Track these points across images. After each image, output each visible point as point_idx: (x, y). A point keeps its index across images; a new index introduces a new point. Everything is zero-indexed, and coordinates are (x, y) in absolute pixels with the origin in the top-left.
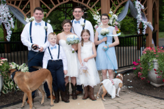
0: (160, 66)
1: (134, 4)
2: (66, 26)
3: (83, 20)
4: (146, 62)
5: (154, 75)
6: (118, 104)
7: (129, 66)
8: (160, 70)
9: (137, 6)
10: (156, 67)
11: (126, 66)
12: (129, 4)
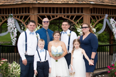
1: (109, 21)
3: (69, 31)
7: (104, 68)
9: (112, 22)
11: (101, 68)
12: (105, 20)
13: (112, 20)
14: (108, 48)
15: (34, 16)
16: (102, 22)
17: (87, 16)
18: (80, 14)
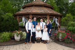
0: (62, 36)
2: (38, 23)
3: (43, 22)
4: (58, 34)
5: (60, 38)
6: (50, 46)
7: (53, 34)
8: (62, 37)
10: (61, 36)
12: (54, 19)
13: (56, 19)
14: (55, 28)
15: (31, 17)
16: (53, 19)
17: (48, 17)
18: (46, 16)
